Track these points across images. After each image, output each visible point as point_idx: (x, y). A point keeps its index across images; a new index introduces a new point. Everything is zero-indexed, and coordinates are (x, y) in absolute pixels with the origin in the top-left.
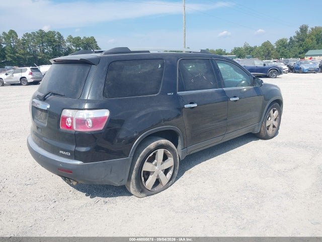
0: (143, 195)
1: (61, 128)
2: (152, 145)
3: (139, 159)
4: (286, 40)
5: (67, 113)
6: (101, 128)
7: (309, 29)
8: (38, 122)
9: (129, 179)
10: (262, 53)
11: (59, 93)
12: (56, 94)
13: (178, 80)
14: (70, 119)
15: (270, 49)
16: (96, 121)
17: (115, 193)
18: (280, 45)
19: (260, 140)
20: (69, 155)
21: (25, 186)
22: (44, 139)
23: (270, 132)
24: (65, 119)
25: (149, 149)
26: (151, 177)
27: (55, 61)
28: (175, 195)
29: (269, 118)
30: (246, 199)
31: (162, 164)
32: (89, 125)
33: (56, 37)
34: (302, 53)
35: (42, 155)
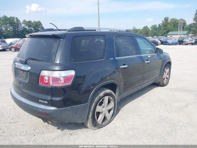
0: (96, 128)
1: (40, 84)
2: (102, 94)
3: (94, 104)
4: (157, 25)
5: (45, 73)
6: (70, 84)
7: (169, 19)
8: (20, 79)
9: (88, 118)
10: (144, 33)
11: (37, 59)
12: (35, 59)
13: (115, 50)
14: (47, 77)
15: (148, 31)
16: (66, 79)
17: (76, 127)
18: (153, 28)
19: (159, 87)
20: (47, 103)
21: (10, 124)
22: (23, 90)
23: (165, 82)
24: (43, 77)
25: (100, 97)
26: (101, 116)
27: (31, 35)
28: (117, 127)
29: (165, 73)
30: (164, 128)
31: (107, 106)
32: (62, 82)
33: (15, 20)
34: (166, 33)
35: (25, 103)
